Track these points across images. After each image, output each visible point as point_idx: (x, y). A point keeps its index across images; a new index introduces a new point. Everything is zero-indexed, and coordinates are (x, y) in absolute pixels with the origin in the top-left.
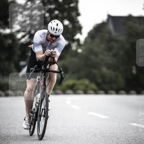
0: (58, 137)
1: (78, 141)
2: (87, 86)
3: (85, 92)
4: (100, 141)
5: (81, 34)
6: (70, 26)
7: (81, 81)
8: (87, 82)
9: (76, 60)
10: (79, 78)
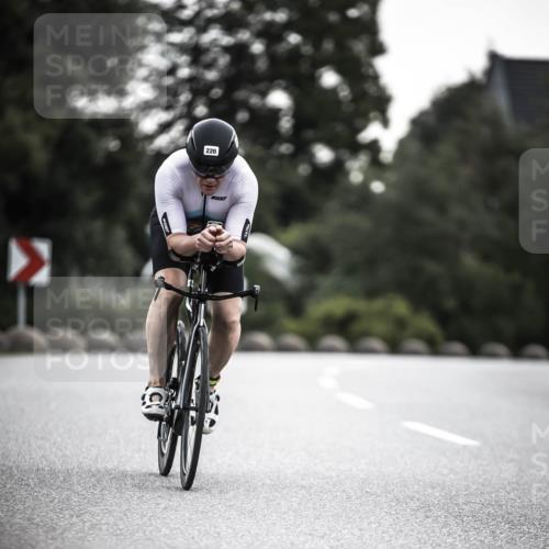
0: (285, 513)
1: (361, 530)
2: (401, 323)
3: (395, 347)
4: (444, 530)
5: (385, 123)
6: (345, 93)
7: (378, 304)
8: (401, 307)
9: (361, 222)
10: (371, 294)
